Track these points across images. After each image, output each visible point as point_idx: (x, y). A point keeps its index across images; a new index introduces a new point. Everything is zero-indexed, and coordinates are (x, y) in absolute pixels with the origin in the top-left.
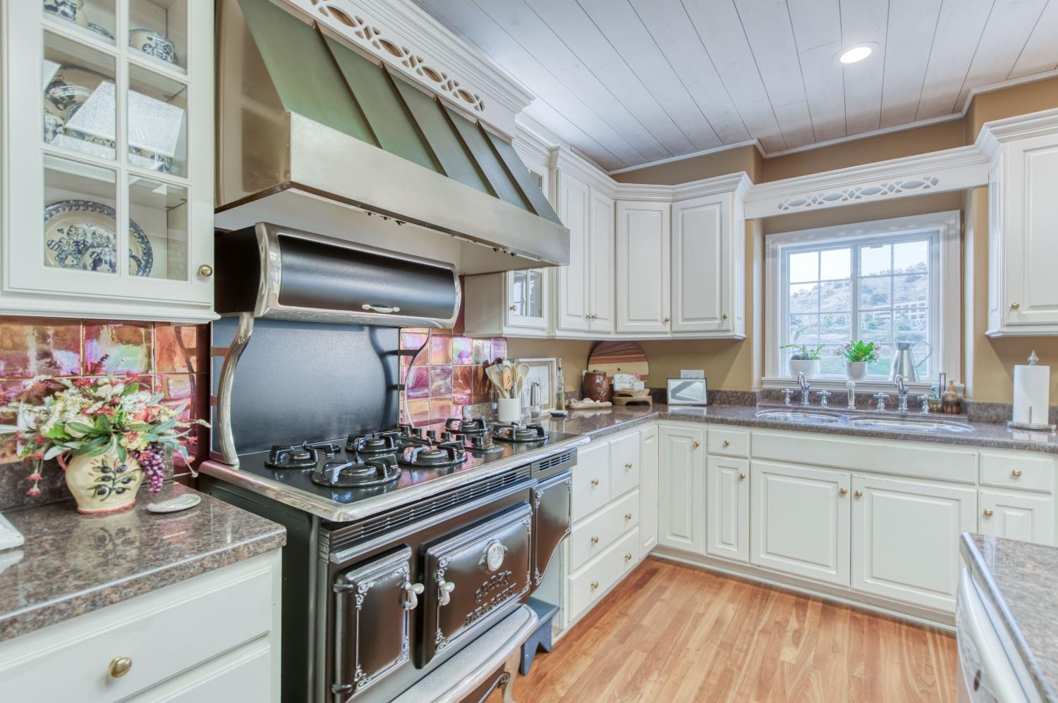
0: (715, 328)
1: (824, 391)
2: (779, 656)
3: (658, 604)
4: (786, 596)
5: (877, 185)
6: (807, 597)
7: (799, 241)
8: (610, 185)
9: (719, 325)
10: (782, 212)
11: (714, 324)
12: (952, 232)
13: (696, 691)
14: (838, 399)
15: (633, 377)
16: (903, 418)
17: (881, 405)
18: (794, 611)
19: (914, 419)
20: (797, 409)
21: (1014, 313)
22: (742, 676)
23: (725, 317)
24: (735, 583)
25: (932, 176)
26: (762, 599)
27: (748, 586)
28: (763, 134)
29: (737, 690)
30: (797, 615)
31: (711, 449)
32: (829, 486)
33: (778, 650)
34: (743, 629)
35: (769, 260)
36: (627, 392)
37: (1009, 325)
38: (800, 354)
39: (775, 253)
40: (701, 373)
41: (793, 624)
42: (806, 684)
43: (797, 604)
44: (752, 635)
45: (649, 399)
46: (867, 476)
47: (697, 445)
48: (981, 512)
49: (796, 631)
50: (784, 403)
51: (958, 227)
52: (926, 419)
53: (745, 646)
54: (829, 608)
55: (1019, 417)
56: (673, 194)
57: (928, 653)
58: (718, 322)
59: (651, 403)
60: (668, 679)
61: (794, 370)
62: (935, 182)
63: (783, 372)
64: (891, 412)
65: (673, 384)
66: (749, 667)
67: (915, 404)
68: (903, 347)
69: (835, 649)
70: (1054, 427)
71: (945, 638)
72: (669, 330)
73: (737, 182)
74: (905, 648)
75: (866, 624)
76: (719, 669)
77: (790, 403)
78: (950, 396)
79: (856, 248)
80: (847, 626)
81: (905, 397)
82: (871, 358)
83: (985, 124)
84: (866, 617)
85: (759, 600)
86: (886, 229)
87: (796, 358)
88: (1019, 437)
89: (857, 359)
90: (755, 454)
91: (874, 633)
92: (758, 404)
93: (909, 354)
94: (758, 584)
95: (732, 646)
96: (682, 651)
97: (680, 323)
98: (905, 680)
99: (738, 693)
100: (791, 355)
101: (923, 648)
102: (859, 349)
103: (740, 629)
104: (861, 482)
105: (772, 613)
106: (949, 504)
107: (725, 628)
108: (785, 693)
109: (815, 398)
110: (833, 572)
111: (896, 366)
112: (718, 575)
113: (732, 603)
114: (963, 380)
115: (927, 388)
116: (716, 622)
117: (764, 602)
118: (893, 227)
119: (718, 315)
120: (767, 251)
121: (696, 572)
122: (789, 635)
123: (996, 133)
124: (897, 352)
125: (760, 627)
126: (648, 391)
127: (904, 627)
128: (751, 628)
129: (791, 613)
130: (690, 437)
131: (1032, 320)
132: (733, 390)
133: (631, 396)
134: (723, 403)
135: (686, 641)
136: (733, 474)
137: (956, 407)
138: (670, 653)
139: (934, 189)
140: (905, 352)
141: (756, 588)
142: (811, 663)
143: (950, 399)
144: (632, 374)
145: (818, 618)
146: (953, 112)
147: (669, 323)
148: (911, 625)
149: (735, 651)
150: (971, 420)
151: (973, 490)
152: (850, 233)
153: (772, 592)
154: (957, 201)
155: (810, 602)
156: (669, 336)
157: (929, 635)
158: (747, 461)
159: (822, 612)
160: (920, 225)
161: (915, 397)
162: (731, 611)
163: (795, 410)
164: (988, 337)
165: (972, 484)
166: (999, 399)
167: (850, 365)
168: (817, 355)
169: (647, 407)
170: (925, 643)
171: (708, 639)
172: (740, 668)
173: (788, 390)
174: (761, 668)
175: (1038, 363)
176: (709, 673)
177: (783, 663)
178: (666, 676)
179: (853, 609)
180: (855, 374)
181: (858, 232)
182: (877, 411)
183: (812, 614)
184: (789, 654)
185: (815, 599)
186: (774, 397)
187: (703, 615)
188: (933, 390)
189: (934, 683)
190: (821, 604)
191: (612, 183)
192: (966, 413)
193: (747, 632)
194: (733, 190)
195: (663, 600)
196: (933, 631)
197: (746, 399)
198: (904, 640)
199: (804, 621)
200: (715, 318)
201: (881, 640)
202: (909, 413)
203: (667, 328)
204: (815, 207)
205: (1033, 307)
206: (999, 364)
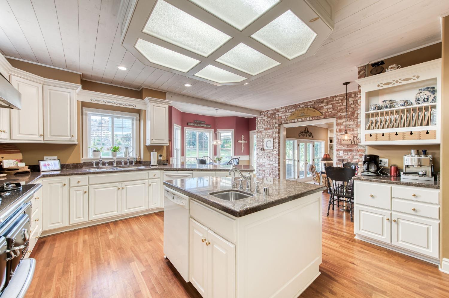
0: (68, 140)
1: (107, 161)
2: (109, 239)
3: (55, 249)
4: (102, 225)
5: (122, 102)
6: (108, 223)
7: (95, 112)
8: (9, 67)
9: (70, 139)
10: (92, 102)
11: (68, 138)
12: (137, 119)
13: (90, 259)
14: (111, 163)
15: (15, 161)
16: (129, 166)
17: (123, 164)
18: (107, 228)
19: (131, 167)
20: (98, 167)
21: (152, 141)
22: (101, 248)
23: (73, 136)
24: (83, 230)
25: (135, 104)
26: (95, 229)
27: (88, 229)
28: (85, 73)
29: (102, 251)
30: (108, 228)
31: (71, 185)
32: (115, 188)
33: (108, 237)
34: (94, 239)
35: (84, 116)
36: (16, 168)
37: (151, 143)
38: (96, 149)
39: (86, 114)
40: (56, 157)
41: (108, 230)
42: (119, 239)
43: (106, 226)
44: (98, 238)
45: (29, 170)
46: (125, 183)
47: (65, 185)
48: (149, 185)
49: (110, 231)
50: (93, 166)
51: (139, 118)
52: (134, 166)
53: (98, 242)
54: (115, 223)
55: (152, 164)
56: (44, 82)
57: (141, 220)
58: (69, 137)
59: (30, 172)
60: (77, 263)
61: (94, 155)
62: (135, 106)
63: (90, 156)
64: (126, 165)
65: (42, 163)
66: (102, 245)
67: (131, 163)
68: (127, 148)
69: (122, 230)
70: (158, 165)
71: (142, 217)
72: (42, 139)
73: (78, 88)
74: (136, 222)
75: (126, 221)
76: (93, 250)
77: (95, 166)
78: (138, 160)
79: (113, 117)
80: (122, 224)
81: (129, 161)
82: (118, 151)
83: (147, 97)
84: (125, 220)
85: (94, 230)
86: (122, 114)
87: (95, 151)
88: (152, 167)
89: (115, 151)
90: (90, 183)
91: (129, 223)
92: (83, 167)
93: (128, 149)
94: (91, 227)
95: (94, 244)
96: (77, 254)
97: (49, 137)
98: (139, 227)
99: (103, 251)
100: (93, 150)
101: (139, 220)
102: (115, 148)
103: (93, 239)
104: (124, 184)
105: (100, 231)
106: (143, 185)
107: (88, 242)
108: (115, 244)
109: (104, 164)
110: (116, 212)
111: (125, 153)
112: (74, 230)
113: (85, 235)
114: (140, 156)
115: (133, 158)
116: (84, 242)
117: (96, 230)
118: (124, 114)
119: (69, 135)
120: (83, 113)
121: (64, 234)
122: (109, 233)
123: (149, 100)
124: (125, 149)
125: (99, 236)
126: (28, 167)
127: (134, 218)
128: (97, 237)
129: (106, 228)
130: (61, 182)
131: (155, 142)
132: (72, 163)
133: (19, 170)
134: (68, 169)
135: (76, 251)
136: (81, 192)
137: (139, 163)
138: (73, 257)
139: (135, 108)
140: (127, 149)
141: (91, 228)
142: (118, 235)
143: (138, 161)
144: (15, 160)
145: (114, 226)
146: (137, 89)
147: (42, 137)
148: (135, 217)
149: (95, 245)
150: (143, 165)
151: (147, 180)
152: (112, 113)
153: (97, 226)
154: (138, 112)
155: (110, 224)
156: (42, 142)
157: (139, 217)
158: (87, 186)
159: (114, 224)
160: (130, 115)
161: (131, 161)
162: (87, 237)
163: (98, 168)
164: (146, 145)
165: (147, 179)
166: (148, 160)
167: (113, 153)
168: (102, 150)
169: (29, 174)
170: (140, 219)
171: (84, 247)
172: (100, 247)
173: (94, 162)
174: (106, 243)
175: (155, 151)
176: (91, 253)
177: (111, 239)
178: (76, 262)
179: (121, 220)
180: (114, 156)
181: (115, 113)
182: (122, 165)
183: (112, 226)
184: (111, 237)
185: (111, 222)
186: (89, 164)
187: (77, 242)
188: (134, 159)
189: (144, 225)
190: (113, 223)
191: (10, 66)
192: (142, 164)
193: (96, 239)
194: (76, 90)
195: (56, 247)
196: (140, 216)
197: (77, 166)
198: (135, 221)
199: (111, 228)
200: (68, 136)
201: (131, 223)
202: (130, 165)
203: (42, 138)
204: (103, 103)
205: (155, 140)
206: (148, 152)
